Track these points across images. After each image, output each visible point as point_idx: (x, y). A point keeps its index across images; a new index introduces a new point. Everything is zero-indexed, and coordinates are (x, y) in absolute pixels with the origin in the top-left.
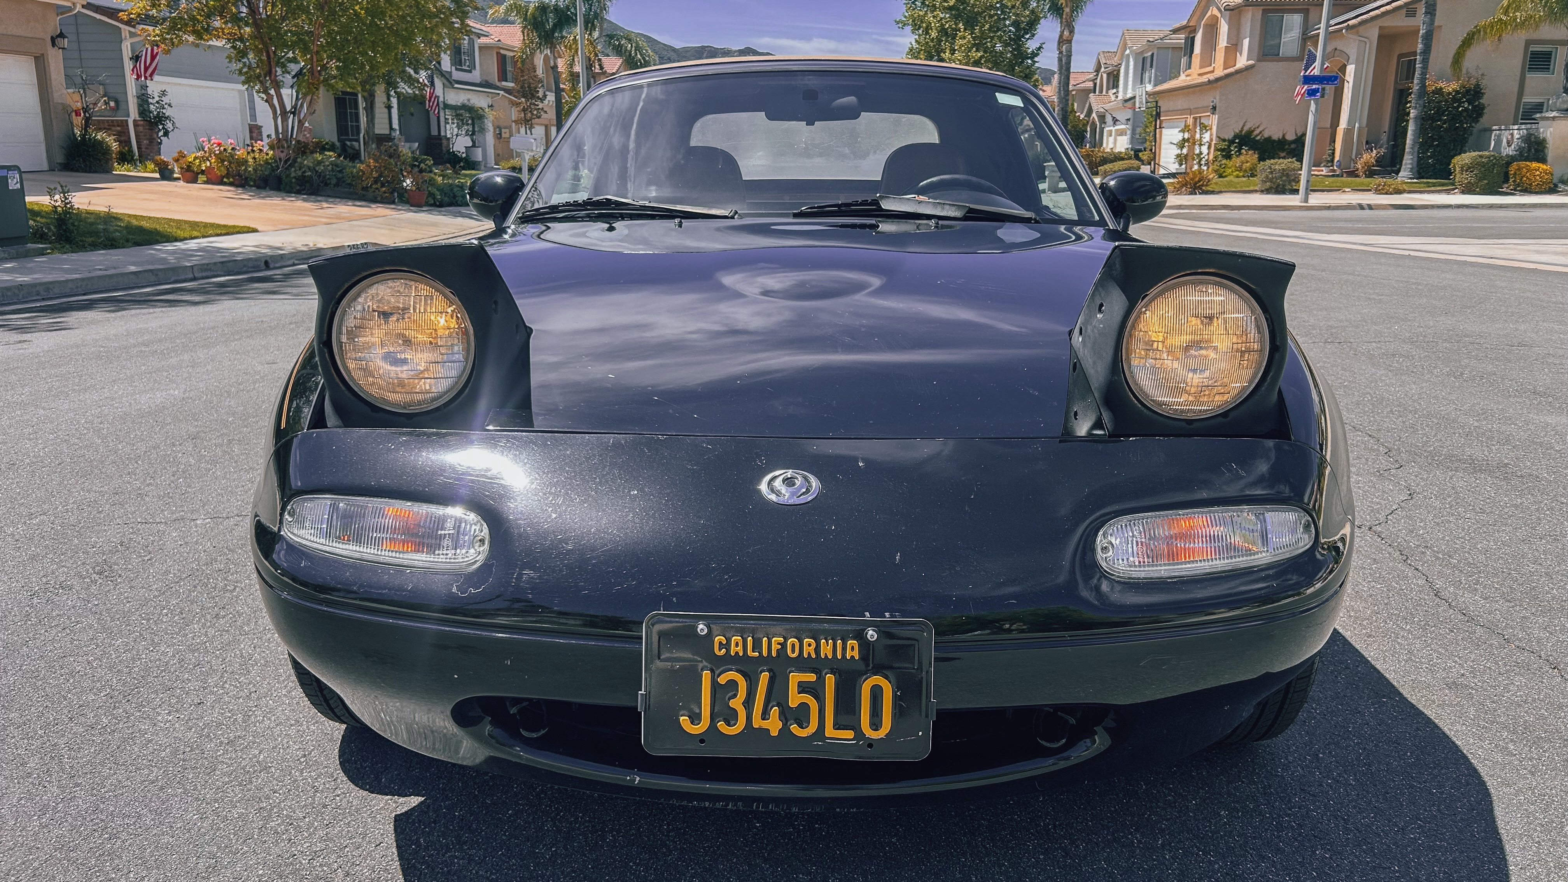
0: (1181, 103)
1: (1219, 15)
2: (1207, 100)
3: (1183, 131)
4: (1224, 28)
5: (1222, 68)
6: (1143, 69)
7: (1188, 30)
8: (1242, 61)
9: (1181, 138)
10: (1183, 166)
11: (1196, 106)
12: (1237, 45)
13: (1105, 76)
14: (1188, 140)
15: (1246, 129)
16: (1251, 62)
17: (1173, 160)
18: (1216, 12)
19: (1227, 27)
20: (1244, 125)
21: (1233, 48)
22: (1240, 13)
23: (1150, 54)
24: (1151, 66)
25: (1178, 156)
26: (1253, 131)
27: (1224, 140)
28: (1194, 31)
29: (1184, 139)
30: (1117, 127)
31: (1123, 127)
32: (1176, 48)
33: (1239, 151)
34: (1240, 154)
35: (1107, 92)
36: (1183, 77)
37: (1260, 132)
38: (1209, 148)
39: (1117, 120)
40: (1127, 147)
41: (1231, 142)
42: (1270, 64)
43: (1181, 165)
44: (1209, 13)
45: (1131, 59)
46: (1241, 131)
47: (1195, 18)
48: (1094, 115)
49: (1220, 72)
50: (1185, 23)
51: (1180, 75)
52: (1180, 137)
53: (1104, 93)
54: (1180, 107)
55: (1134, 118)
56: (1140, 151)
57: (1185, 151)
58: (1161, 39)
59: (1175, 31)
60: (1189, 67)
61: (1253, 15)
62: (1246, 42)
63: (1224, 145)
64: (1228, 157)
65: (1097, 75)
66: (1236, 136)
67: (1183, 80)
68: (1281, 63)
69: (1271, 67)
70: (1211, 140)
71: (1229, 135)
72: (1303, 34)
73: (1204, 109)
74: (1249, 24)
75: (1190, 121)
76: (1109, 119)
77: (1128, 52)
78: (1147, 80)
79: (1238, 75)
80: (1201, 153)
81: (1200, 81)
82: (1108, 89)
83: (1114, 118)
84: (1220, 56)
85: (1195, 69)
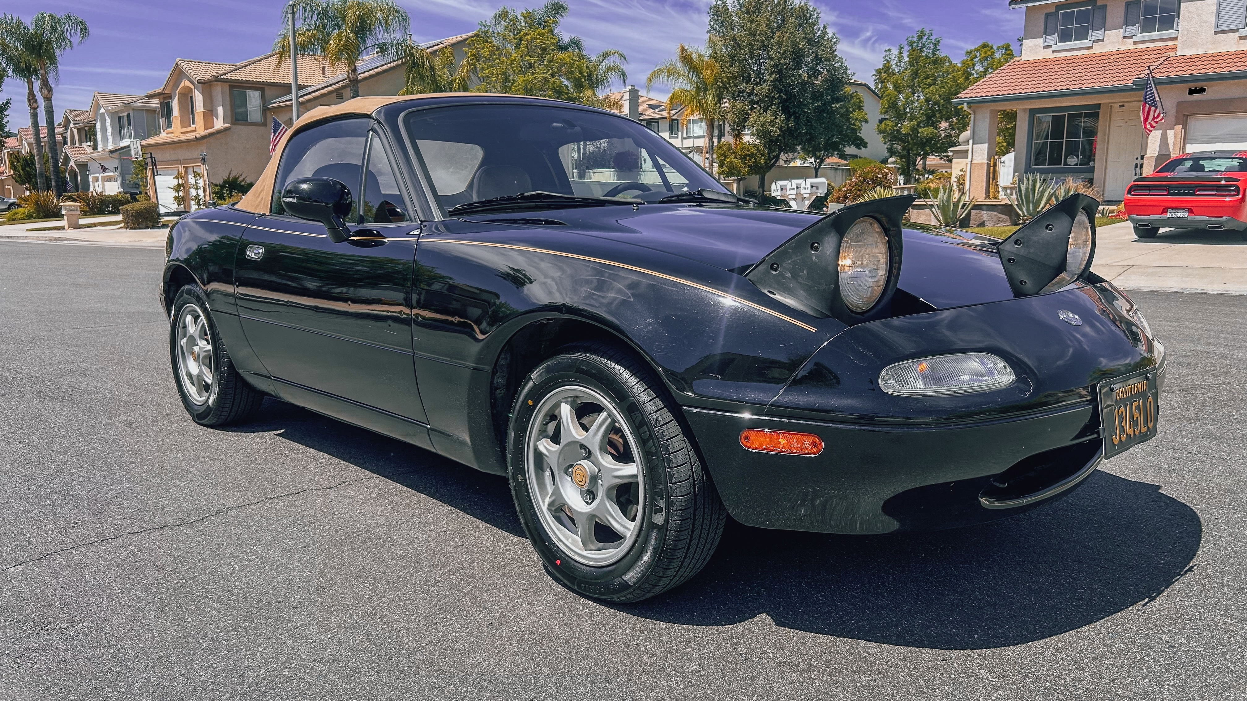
0: (169, 155)
1: (192, 87)
2: (196, 153)
3: (177, 178)
4: (198, 98)
5: (203, 128)
6: (120, 126)
7: (162, 96)
8: (219, 124)
9: (176, 184)
10: (182, 206)
11: (185, 158)
12: (212, 111)
13: (75, 131)
14: (183, 185)
15: (232, 176)
16: (227, 125)
17: (172, 202)
18: (188, 84)
19: (201, 97)
20: (230, 174)
21: (210, 113)
22: (210, 86)
23: (126, 114)
24: (129, 124)
25: (176, 198)
26: (238, 178)
27: (216, 185)
28: (170, 97)
29: (179, 184)
30: (106, 174)
31: (112, 174)
32: (152, 111)
33: (231, 192)
34: (231, 196)
35: (80, 144)
36: (163, 134)
37: (244, 179)
38: (204, 191)
39: (106, 168)
40: (119, 190)
41: (222, 187)
42: (242, 127)
43: (179, 205)
44: (182, 85)
45: (107, 118)
46: (229, 178)
47: (169, 87)
48: (72, 163)
49: (201, 131)
50: (158, 90)
51: (160, 132)
52: (175, 182)
53: (77, 145)
54: (169, 159)
55: (122, 167)
56: (137, 194)
57: (181, 194)
58: (135, 102)
59: (149, 97)
60: (169, 125)
61: (222, 89)
62: (220, 110)
63: (217, 189)
64: (222, 198)
65: (66, 129)
66: (225, 182)
67: (164, 136)
68: (250, 127)
69: (242, 129)
70: (205, 185)
71: (220, 182)
72: (263, 106)
73: (194, 160)
74: (220, 96)
75: (182, 170)
76: (93, 166)
77: (102, 111)
78: (127, 135)
79: (218, 135)
80: (198, 195)
81: (181, 138)
82: (80, 143)
83: (102, 166)
84: (200, 120)
85: (177, 128)
